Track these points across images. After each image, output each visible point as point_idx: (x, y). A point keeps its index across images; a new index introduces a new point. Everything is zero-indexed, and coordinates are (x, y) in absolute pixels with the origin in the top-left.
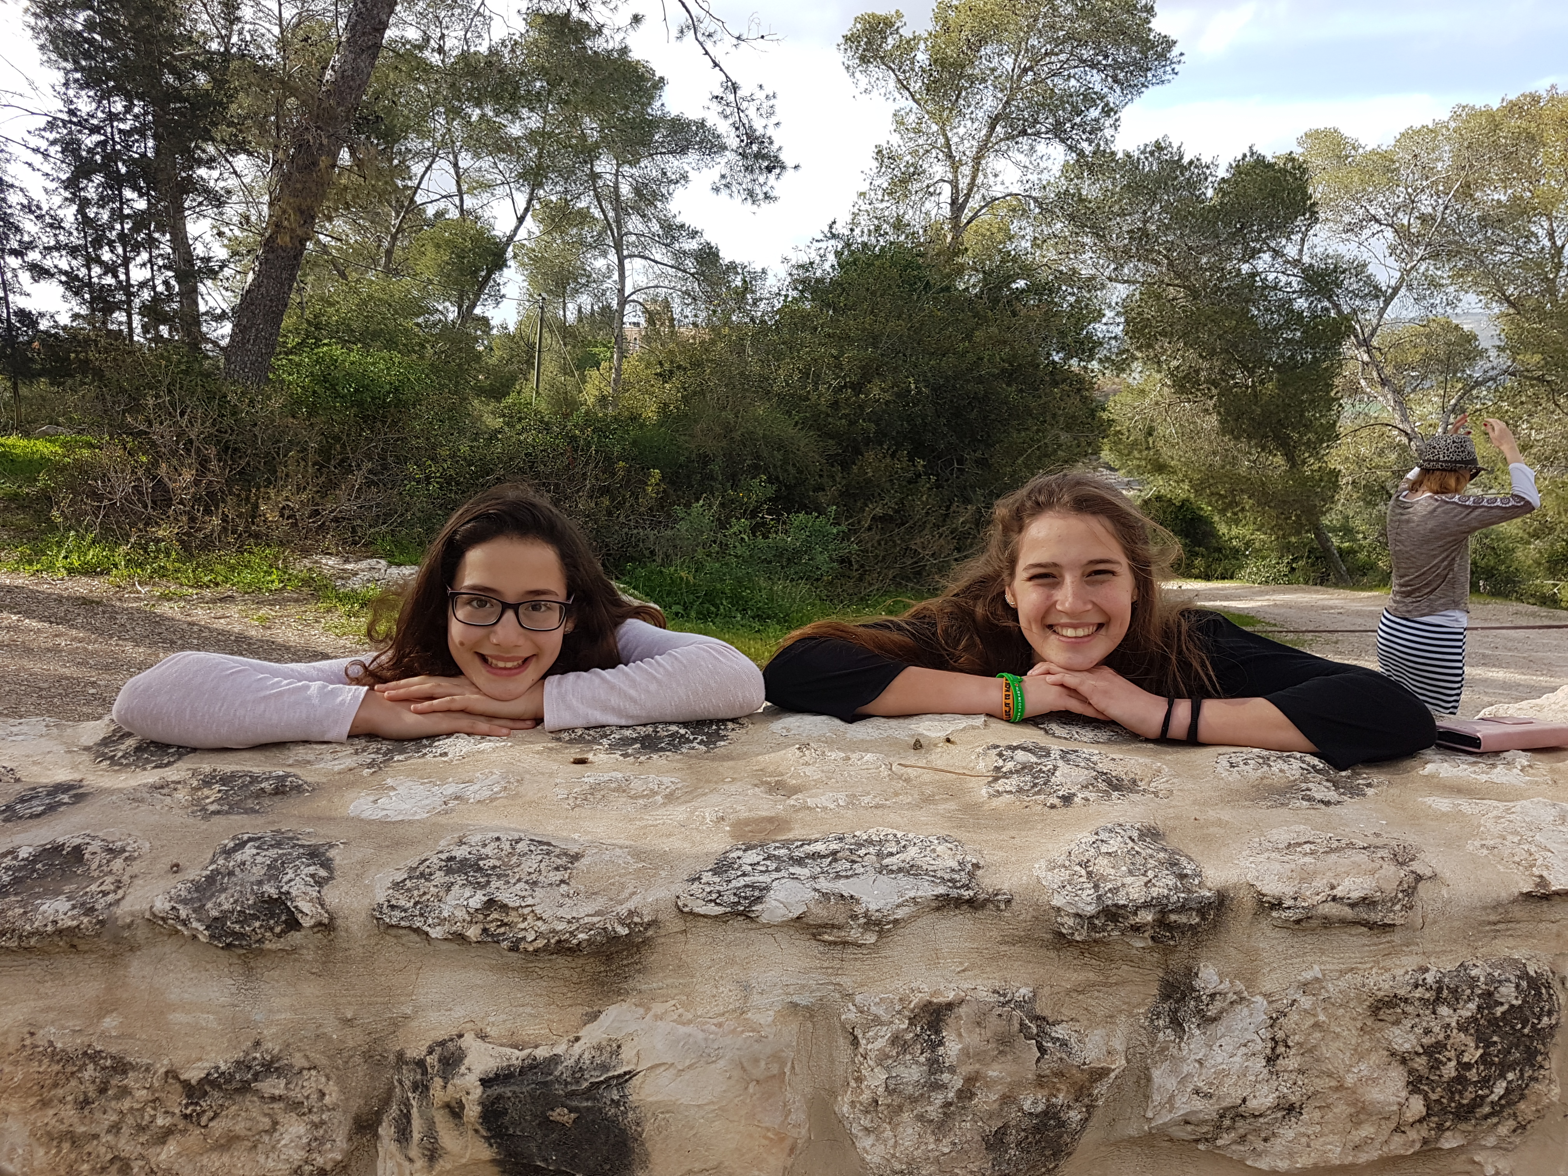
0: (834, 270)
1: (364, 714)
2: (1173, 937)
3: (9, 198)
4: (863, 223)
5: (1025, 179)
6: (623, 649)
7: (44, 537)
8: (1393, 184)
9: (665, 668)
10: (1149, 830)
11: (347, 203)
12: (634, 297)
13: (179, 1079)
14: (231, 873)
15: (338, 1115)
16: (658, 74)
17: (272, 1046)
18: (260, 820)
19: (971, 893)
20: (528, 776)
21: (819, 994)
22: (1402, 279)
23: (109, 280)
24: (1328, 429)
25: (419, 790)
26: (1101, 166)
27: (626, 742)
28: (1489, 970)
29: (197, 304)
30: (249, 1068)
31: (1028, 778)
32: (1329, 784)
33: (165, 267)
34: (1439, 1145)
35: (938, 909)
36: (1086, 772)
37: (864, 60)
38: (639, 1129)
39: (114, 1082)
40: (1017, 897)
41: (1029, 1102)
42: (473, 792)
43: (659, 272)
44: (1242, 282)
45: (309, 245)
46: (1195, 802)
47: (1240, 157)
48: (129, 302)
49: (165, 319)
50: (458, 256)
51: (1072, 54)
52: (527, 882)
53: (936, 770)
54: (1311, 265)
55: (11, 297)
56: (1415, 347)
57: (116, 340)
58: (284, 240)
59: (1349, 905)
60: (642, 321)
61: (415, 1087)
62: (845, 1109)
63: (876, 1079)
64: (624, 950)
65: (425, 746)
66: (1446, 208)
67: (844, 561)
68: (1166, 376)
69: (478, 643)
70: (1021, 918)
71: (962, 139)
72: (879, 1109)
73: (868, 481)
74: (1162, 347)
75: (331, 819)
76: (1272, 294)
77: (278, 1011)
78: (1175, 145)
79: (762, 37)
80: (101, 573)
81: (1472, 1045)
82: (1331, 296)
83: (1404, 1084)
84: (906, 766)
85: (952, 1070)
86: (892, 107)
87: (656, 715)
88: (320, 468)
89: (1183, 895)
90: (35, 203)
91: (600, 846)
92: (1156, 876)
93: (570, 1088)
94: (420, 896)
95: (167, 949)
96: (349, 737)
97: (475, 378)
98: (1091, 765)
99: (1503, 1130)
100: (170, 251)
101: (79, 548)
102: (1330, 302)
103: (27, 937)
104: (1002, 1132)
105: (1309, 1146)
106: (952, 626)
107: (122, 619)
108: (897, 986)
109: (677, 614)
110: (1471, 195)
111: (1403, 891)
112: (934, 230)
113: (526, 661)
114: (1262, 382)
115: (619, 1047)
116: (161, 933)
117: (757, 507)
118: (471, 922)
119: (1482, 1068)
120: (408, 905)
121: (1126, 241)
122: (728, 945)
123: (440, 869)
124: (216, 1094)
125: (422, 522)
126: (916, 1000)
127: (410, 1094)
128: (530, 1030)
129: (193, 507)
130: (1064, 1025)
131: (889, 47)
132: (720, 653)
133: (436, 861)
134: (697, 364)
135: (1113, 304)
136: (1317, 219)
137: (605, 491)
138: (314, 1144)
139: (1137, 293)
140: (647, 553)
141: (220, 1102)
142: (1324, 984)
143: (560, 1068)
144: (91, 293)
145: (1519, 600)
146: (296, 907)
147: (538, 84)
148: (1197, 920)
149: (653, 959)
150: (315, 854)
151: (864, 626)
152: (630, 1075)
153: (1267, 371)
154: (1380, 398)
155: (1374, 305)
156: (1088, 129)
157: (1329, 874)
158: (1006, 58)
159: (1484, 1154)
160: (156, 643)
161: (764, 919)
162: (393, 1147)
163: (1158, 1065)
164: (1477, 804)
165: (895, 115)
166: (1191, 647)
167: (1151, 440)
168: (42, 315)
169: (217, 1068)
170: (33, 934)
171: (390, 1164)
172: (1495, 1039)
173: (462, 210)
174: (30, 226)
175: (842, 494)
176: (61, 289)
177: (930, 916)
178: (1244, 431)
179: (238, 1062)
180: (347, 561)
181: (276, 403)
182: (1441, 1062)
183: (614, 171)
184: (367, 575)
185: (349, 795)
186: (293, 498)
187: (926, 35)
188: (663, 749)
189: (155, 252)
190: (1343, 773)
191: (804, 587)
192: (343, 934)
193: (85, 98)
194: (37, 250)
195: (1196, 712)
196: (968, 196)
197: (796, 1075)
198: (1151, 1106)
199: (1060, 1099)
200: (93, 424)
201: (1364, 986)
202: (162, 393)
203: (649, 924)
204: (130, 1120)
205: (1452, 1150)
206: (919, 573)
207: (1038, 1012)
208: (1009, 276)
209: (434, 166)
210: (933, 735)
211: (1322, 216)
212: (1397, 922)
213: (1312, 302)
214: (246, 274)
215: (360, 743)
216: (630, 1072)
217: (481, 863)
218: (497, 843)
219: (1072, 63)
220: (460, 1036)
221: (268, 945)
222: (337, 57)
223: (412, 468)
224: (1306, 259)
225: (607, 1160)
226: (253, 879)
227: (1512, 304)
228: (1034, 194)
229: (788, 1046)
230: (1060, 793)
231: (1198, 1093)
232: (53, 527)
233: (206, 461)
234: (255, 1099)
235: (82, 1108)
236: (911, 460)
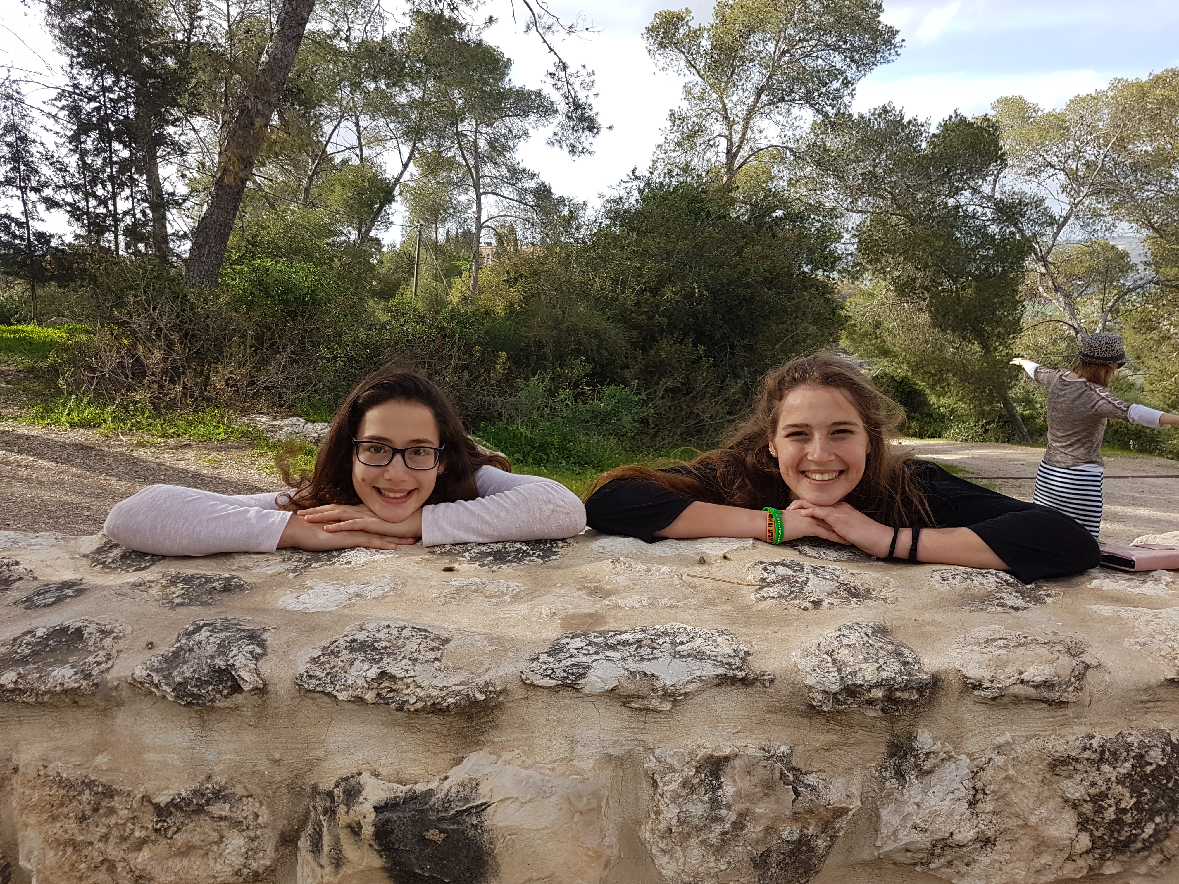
0: (638, 203)
1: (288, 532)
2: (898, 709)
3: (31, 150)
4: (660, 167)
5: (783, 134)
6: (480, 487)
7: (53, 399)
8: (1064, 138)
9: (511, 500)
10: (880, 628)
11: (276, 153)
12: (488, 223)
13: (152, 803)
14: (191, 650)
15: (268, 832)
16: (506, 56)
17: (220, 779)
18: (212, 611)
19: (744, 674)
20: (410, 580)
21: (627, 748)
22: (1071, 211)
23: (102, 210)
24: (1013, 324)
25: (330, 589)
26: (841, 124)
27: (483, 555)
28: (1141, 738)
29: (165, 227)
30: (203, 795)
31: (786, 587)
32: (1017, 594)
33: (143, 200)
34: (1101, 872)
35: (718, 685)
36: (831, 583)
37: (661, 45)
38: (492, 847)
39: (104, 804)
40: (778, 678)
41: (786, 832)
42: (370, 591)
43: (507, 205)
44: (949, 212)
45: (249, 184)
46: (915, 607)
47: (947, 118)
48: (116, 226)
49: (142, 238)
50: (359, 193)
51: (819, 41)
52: (409, 659)
53: (716, 580)
54: (1001, 200)
55: (31, 222)
56: (1081, 262)
57: (107, 254)
58: (230, 180)
59: (1034, 686)
60: (494, 242)
61: (325, 812)
62: (647, 835)
63: (670, 813)
64: (481, 711)
65: (335, 557)
66: (1105, 156)
67: (644, 421)
68: (890, 283)
69: (375, 479)
70: (782, 693)
71: (736, 105)
72: (673, 835)
73: (662, 362)
74: (887, 261)
75: (265, 610)
76: (971, 221)
77: (225, 753)
78: (898, 109)
79: (587, 29)
80: (94, 426)
81: (1128, 794)
82: (1016, 223)
83: (1075, 824)
84: (693, 577)
85: (728, 807)
86: (683, 81)
87: (505, 535)
88: (256, 350)
89: (906, 678)
90: (50, 153)
91: (464, 633)
92: (885, 663)
93: (441, 815)
94: (331, 669)
95: (143, 706)
96: (278, 549)
97: (370, 283)
98: (835, 578)
99: (1153, 861)
100: (146, 188)
101: (78, 407)
102: (1016, 228)
103: (42, 695)
104: (766, 854)
105: (1001, 870)
106: (728, 471)
107: (109, 460)
108: (688, 743)
109: (518, 460)
110: (1125, 147)
111: (1075, 677)
112: (713, 172)
113: (410, 492)
114: (963, 288)
115: (477, 784)
116: (139, 693)
117: (578, 381)
118: (368, 688)
119: (1135, 812)
120: (322, 675)
121: (860, 181)
122: (559, 709)
123: (346, 648)
124: (179, 814)
125: (331, 390)
126: (701, 754)
127: (321, 817)
128: (412, 770)
129: (161, 378)
130: (814, 774)
131: (681, 36)
132: (552, 488)
133: (342, 642)
134: (535, 273)
135: (850, 229)
136: (1007, 165)
137: (465, 368)
138: (250, 853)
139: (868, 221)
140: (496, 414)
141: (182, 820)
142: (1013, 747)
143: (433, 799)
144: (89, 219)
145: (1161, 455)
146: (239, 676)
147: (419, 66)
148: (917, 696)
149: (503, 718)
150: (253, 637)
151: (662, 470)
152: (485, 806)
153: (967, 280)
154: (1054, 301)
155: (1049, 231)
156: (831, 97)
157: (1018, 662)
158: (769, 44)
159: (1138, 879)
160: (134, 478)
161: (586, 690)
162: (309, 856)
163: (885, 806)
164: (1131, 610)
165: (685, 87)
166: (912, 488)
167: (878, 331)
168: (52, 236)
169: (179, 795)
170: (46, 692)
171: (306, 869)
172: (1146, 790)
173: (361, 159)
174: (46, 170)
175: (642, 371)
176: (67, 216)
177: (712, 690)
178: (950, 325)
179: (195, 791)
180: (275, 419)
181: (224, 300)
182: (1103, 807)
183: (473, 130)
184: (290, 429)
185: (279, 592)
186: (235, 372)
187: (709, 27)
188: (510, 561)
189: (135, 189)
190: (1029, 586)
191: (613, 441)
192: (273, 696)
193: (85, 75)
194: (50, 188)
195: (915, 538)
196: (739, 147)
197: (610, 808)
198: (880, 837)
199: (810, 831)
200: (89, 316)
201: (1044, 748)
202: (139, 294)
203: (500, 693)
204: (115, 832)
205: (1112, 875)
206: (700, 431)
207: (794, 764)
208: (771, 208)
209: (341, 125)
210: (713, 553)
211: (1010, 163)
212: (1071, 700)
213: (1002, 228)
214: (202, 205)
215: (287, 554)
216: (485, 803)
217: (376, 644)
218: (388, 630)
219: (820, 47)
220: (359, 774)
221: (218, 704)
222: (270, 44)
223: (324, 350)
224: (997, 195)
225: (467, 869)
226: (207, 654)
227: (1156, 230)
228: (790, 146)
229: (604, 786)
230: (812, 599)
231: (916, 828)
232: (59, 392)
233: (171, 344)
234: (208, 818)
235: (81, 823)
236: (695, 345)
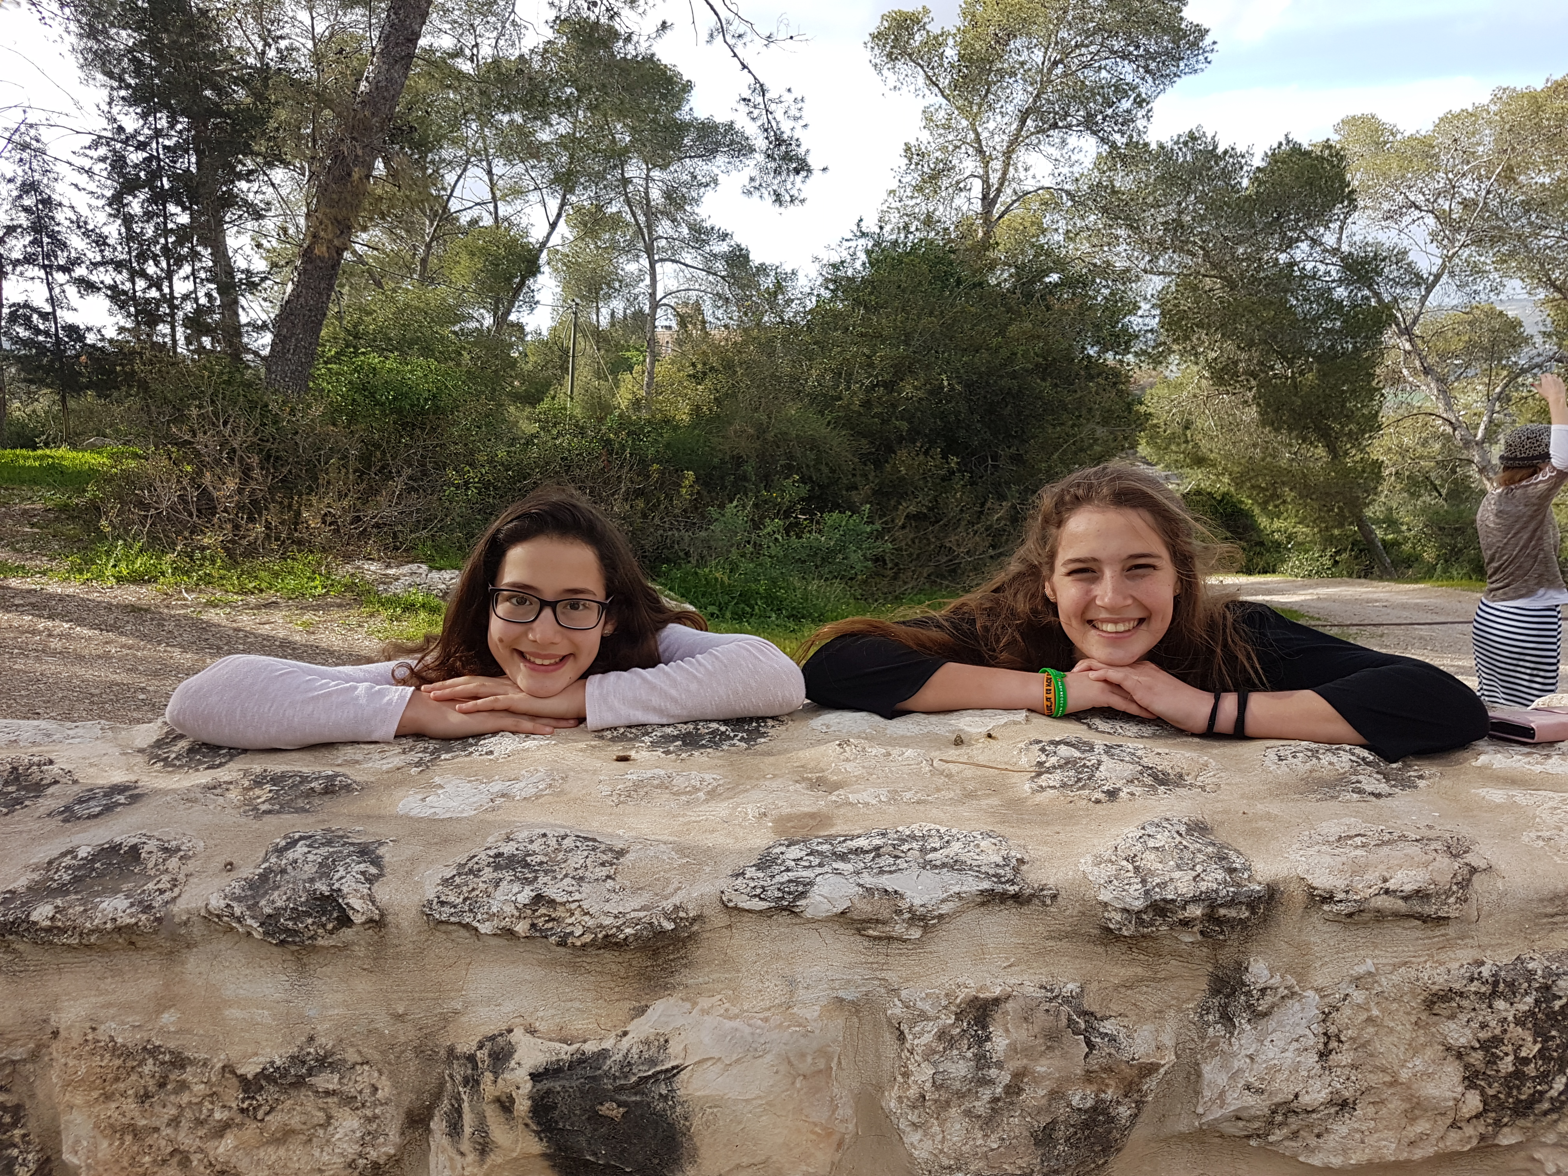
0: (865, 268)
1: (409, 714)
2: (1222, 931)
3: (56, 215)
4: (894, 220)
5: (1056, 172)
6: (664, 652)
7: (94, 546)
8: (1432, 169)
9: (705, 667)
10: (1196, 825)
11: (382, 213)
12: (664, 301)
13: (235, 1074)
14: (283, 871)
15: (391, 1110)
16: (685, 78)
17: (326, 1041)
18: (311, 819)
19: (1017, 888)
20: (572, 773)
21: (864, 989)
22: (1444, 266)
23: (154, 293)
24: (1369, 420)
25: (466, 788)
26: (1133, 157)
27: (668, 739)
28: (1546, 963)
29: (238, 315)
30: (304, 1063)
31: (1072, 773)
32: (1379, 776)
33: (208, 280)
34: (1496, 1142)
35: (983, 904)
36: (1131, 767)
37: (891, 57)
38: (687, 1124)
39: (172, 1077)
40: (1063, 893)
41: (1077, 1098)
42: (519, 790)
43: (689, 276)
44: (1280, 271)
45: (347, 255)
46: (1243, 796)
47: (1275, 145)
48: (172, 315)
49: (208, 330)
50: (492, 263)
51: (1102, 45)
52: (573, 878)
53: (978, 765)
54: (1350, 254)
55: (59, 312)
56: (1458, 335)
57: (161, 352)
58: (321, 250)
59: (1403, 898)
60: (674, 324)
61: (466, 1081)
62: (892, 1105)
63: (923, 1074)
64: (670, 945)
65: (471, 745)
66: (1488, 192)
67: (879, 560)
68: (1204, 368)
69: (517, 639)
70: (1067, 913)
71: (992, 134)
72: (927, 1104)
73: (902, 479)
74: (1199, 339)
75: (380, 817)
76: (1311, 283)
77: (331, 1007)
78: (1209, 135)
79: (791, 38)
80: (149, 581)
81: (1530, 1039)
82: (1371, 285)
83: (1460, 1079)
84: (947, 762)
85: (1000, 1065)
86: (922, 104)
87: (696, 714)
88: (361, 475)
89: (1232, 889)
90: (83, 219)
91: (645, 842)
92: (1204, 871)
93: (618, 1082)
94: (470, 892)
95: (221, 946)
96: (396, 737)
97: (511, 384)
98: (1136, 760)
100: (210, 264)
101: (128, 556)
102: (1371, 290)
103: (88, 934)
104: (1050, 1127)
105: (1363, 1142)
106: (992, 622)
107: (170, 626)
108: (944, 981)
109: (712, 615)
110: (1515, 179)
111: (1457, 884)
112: (965, 225)
113: (564, 659)
114: (1302, 373)
115: (666, 1041)
116: (216, 930)
117: (790, 508)
118: (520, 917)
119: (1540, 1062)
120: (457, 901)
121: (1161, 233)
122: (773, 940)
123: (489, 865)
124: (272, 1088)
125: (462, 526)
126: (962, 995)
127: (460, 1089)
128: (579, 1025)
129: (237, 515)
130: (1113, 1020)
131: (917, 44)
132: (758, 650)
133: (484, 857)
134: (729, 366)
135: (1149, 296)
136: (1356, 207)
137: (639, 493)
138: (367, 1138)
139: (1173, 285)
140: (681, 554)
141: (276, 1096)
142: (1377, 978)
143: (608, 1062)
144: (136, 306)
146: (347, 904)
147: (568, 91)
148: (1247, 914)
149: (699, 953)
150: (365, 852)
151: (903, 623)
152: (677, 1070)
153: (1307, 361)
154: (1423, 387)
155: (1415, 294)
156: (1120, 120)
157: (1381, 866)
158: (1036, 51)
159: (1546, 1151)
160: (203, 649)
161: (808, 914)
162: (445, 1141)
163: (1208, 1061)
164: (1531, 795)
165: (924, 112)
166: (1237, 638)
167: (1188, 433)
168: (89, 329)
169: (272, 1063)
170: (93, 931)
171: (442, 1158)
172: (1554, 1033)
173: (496, 218)
174: (77, 243)
175: (875, 493)
176: (107, 303)
177: (975, 911)
178: (1284, 422)
179: (292, 1057)
180: (388, 566)
181: (317, 410)
182: (1498, 1057)
183: (644, 176)
184: (409, 579)
185: (398, 793)
186: (334, 505)
187: (955, 31)
188: (704, 746)
189: (198, 265)
190: (1394, 766)
191: (838, 586)
192: (394, 930)
193: (133, 115)
194: (84, 266)
195: (1242, 706)
196: (999, 191)
197: (843, 1070)
198: (1201, 1101)
199: (1109, 1095)
200: (139, 435)
201: (1418, 980)
202: (205, 404)
203: (695, 919)
204: (188, 1114)
205: (1510, 1147)
206: (954, 571)
207: (1086, 1007)
208: (1042, 271)
209: (466, 174)
210: (973, 730)
211: (1361, 204)
212: (1452, 915)
213: (1352, 291)
214: (283, 284)
215: (408, 743)
216: (677, 1067)
217: (529, 859)
218: (544, 839)
219: (1103, 55)
220: (510, 1031)
221: (320, 942)
222: (371, 68)
223: (451, 473)
224: (1345, 248)
225: (655, 1154)
226: (305, 877)
227: (1558, 289)
228: (1066, 187)
229: (835, 1041)
230: (1105, 788)
231: (1249, 1089)
232: (102, 537)
233: (249, 470)
234: (310, 1093)
235: (143, 1102)
236: (945, 457)
